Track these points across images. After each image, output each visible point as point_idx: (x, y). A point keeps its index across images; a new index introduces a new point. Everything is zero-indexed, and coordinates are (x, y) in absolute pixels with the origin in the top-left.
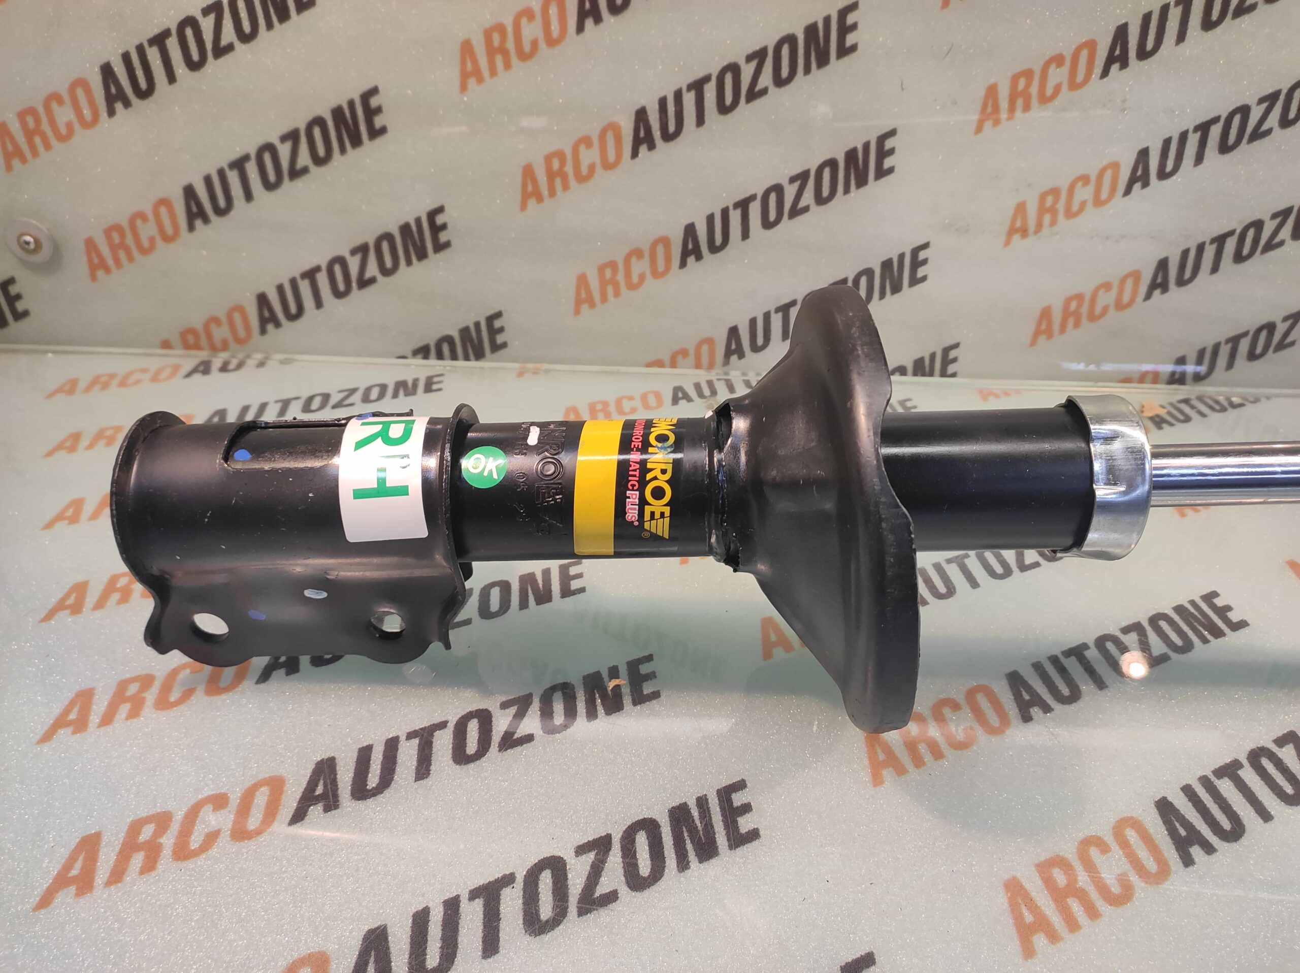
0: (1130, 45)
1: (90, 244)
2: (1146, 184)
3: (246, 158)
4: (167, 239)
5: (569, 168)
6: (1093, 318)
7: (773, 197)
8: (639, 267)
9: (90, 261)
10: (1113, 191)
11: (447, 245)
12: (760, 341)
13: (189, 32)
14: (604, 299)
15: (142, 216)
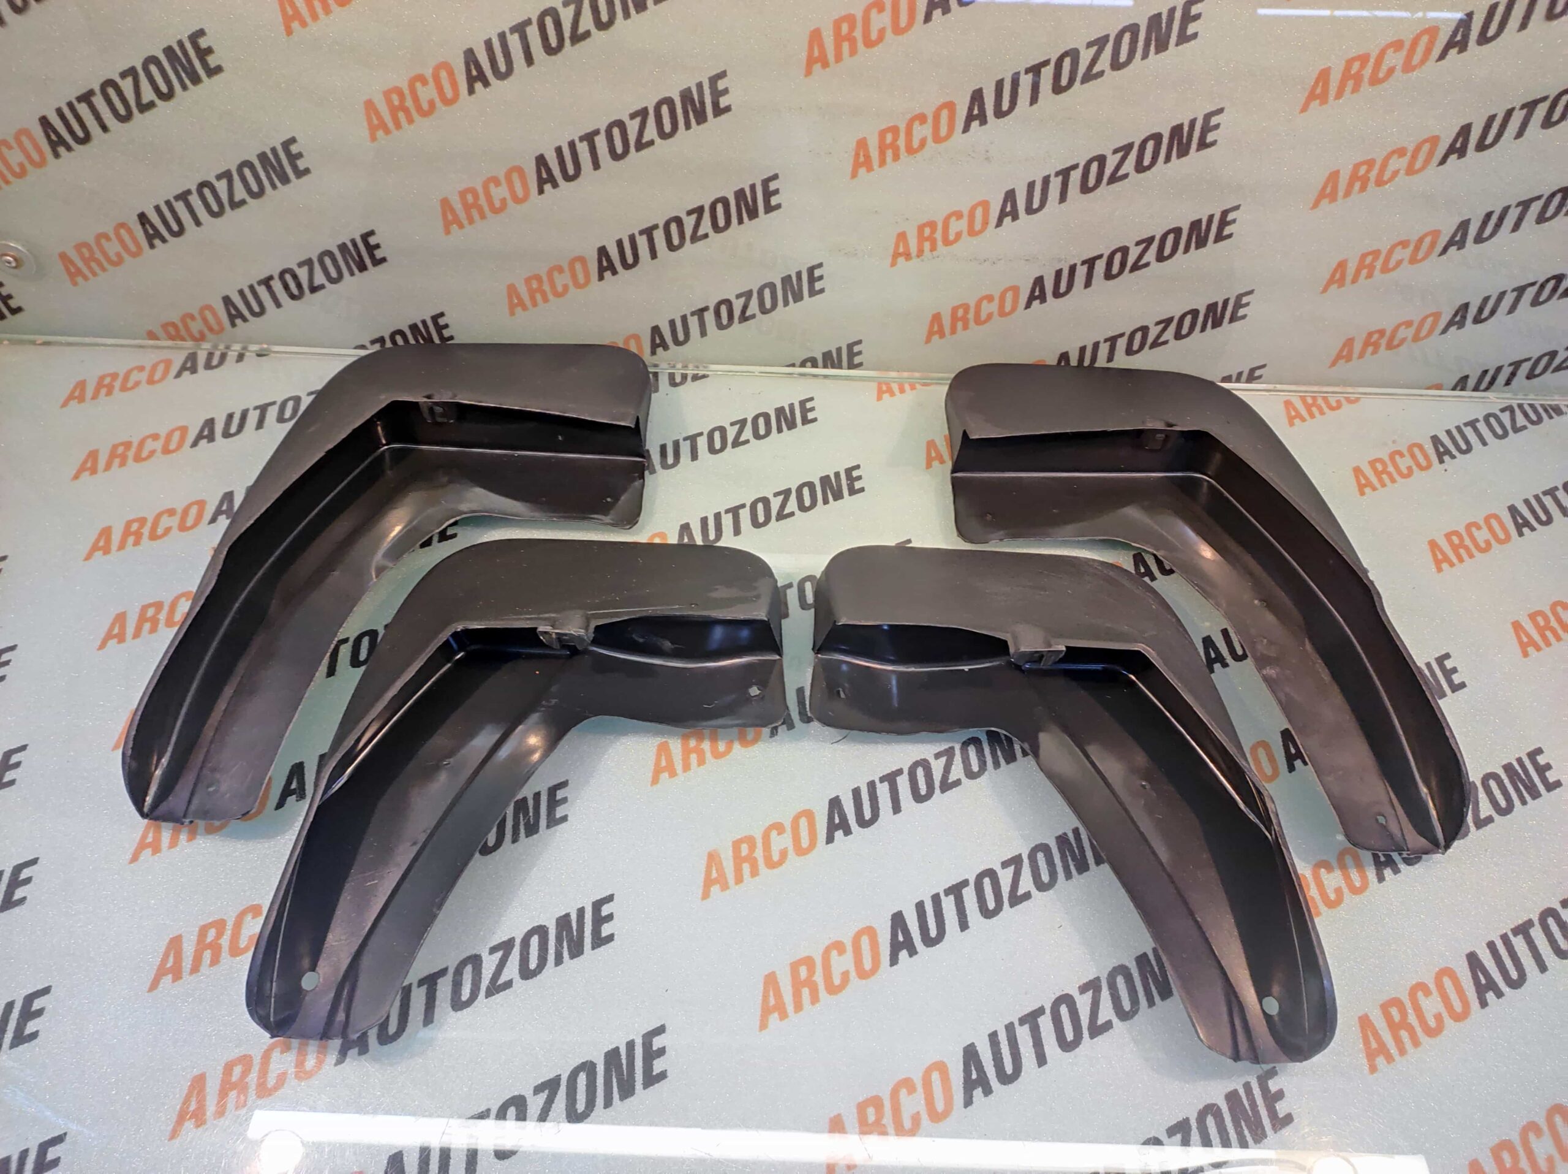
0: (986, 106)
1: (63, 257)
2: (1015, 217)
3: (189, 192)
4: (134, 255)
5: (482, 201)
6: (978, 321)
7: (674, 227)
8: (560, 280)
9: (68, 270)
10: (985, 223)
11: (383, 260)
12: (681, 337)
13: (111, 91)
14: (535, 304)
15: (107, 237)
